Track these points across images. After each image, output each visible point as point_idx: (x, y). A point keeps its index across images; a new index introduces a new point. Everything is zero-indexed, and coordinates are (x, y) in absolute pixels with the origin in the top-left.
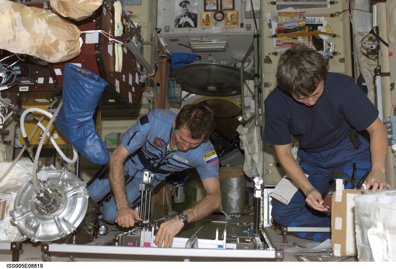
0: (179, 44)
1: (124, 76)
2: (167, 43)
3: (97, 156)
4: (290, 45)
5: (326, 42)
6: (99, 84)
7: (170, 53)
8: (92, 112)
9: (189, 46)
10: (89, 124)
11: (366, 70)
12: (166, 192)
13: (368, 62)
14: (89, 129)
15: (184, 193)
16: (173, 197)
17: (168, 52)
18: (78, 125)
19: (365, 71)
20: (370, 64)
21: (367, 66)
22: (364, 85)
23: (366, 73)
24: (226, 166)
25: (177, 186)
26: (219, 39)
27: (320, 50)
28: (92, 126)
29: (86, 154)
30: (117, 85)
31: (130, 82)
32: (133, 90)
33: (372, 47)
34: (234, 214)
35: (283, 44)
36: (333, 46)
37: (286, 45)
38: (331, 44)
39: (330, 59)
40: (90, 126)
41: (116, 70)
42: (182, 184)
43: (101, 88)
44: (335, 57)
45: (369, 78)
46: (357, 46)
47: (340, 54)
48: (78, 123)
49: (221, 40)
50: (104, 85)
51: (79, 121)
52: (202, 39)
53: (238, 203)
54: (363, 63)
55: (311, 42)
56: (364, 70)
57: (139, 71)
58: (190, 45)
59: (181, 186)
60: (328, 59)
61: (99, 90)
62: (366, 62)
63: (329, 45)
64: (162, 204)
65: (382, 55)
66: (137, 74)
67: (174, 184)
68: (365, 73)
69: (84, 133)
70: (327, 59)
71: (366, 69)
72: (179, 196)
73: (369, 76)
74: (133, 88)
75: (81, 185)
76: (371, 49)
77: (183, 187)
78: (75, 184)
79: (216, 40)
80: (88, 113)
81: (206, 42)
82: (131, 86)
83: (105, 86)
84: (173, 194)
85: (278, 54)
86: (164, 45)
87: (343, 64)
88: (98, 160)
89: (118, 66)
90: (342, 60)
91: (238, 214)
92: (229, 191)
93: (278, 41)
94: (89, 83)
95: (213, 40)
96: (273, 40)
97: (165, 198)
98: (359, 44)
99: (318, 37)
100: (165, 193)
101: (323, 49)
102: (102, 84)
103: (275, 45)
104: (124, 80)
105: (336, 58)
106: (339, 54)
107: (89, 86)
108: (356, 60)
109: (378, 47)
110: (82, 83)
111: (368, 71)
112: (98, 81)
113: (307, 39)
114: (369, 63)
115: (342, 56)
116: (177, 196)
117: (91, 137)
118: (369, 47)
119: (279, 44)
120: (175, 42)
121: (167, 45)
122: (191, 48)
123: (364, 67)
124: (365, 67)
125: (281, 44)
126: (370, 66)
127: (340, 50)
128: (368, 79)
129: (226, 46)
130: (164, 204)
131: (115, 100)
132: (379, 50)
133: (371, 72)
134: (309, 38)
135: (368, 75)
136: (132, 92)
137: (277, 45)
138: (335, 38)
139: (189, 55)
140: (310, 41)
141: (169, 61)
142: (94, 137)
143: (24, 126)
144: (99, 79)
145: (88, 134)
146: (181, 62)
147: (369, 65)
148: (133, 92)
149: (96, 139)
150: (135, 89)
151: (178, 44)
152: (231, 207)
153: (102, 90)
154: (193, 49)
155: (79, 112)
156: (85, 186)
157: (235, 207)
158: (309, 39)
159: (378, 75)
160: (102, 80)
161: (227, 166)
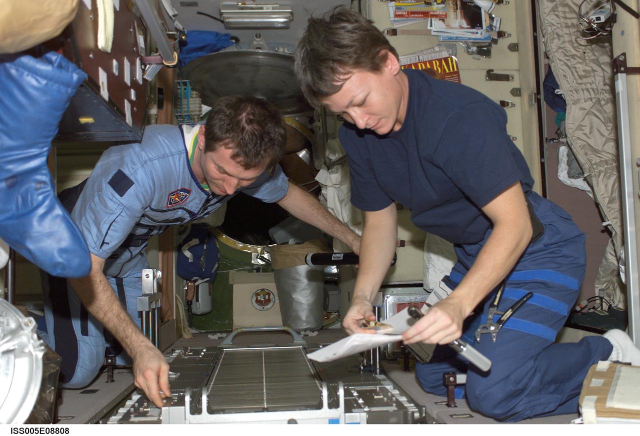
0: (199, 13)
1: (115, 63)
2: (177, 11)
3: (61, 257)
4: (420, 16)
5: (485, 11)
6: (63, 75)
7: (183, 29)
8: (44, 147)
9: (218, 17)
10: (39, 177)
11: (562, 65)
12: (179, 295)
13: (564, 51)
14: (37, 189)
15: (210, 294)
16: (189, 304)
17: (180, 27)
18: (10, 182)
19: (560, 67)
20: (568, 54)
21: (563, 58)
22: (558, 93)
23: (563, 70)
24: (287, 243)
25: (197, 284)
26: (277, 4)
27: (477, 26)
28: (44, 182)
29: (29, 251)
30: (103, 83)
31: (127, 79)
32: (133, 97)
33: (598, 19)
34: (305, 330)
35: (408, 14)
36: (497, 20)
37: (413, 15)
38: (493, 16)
39: (493, 45)
40: (41, 182)
41: (101, 44)
42: (208, 279)
43: (67, 85)
44: (501, 41)
45: (567, 81)
46: (544, 21)
47: (510, 35)
48: (9, 175)
49: (280, 5)
50: (75, 77)
51: (9, 171)
52: (245, 4)
53: (311, 310)
54: (556, 52)
55: (459, 11)
56: (559, 66)
57: (143, 54)
58: (221, 14)
59: (205, 282)
60: (490, 45)
61: (63, 89)
62: (561, 50)
63: (492, 19)
64: (171, 319)
65: (623, 33)
66: (138, 61)
67: (192, 280)
68: (561, 71)
69: (25, 200)
70: (488, 44)
71: (562, 63)
72: (200, 300)
73: (568, 78)
74: (133, 92)
75: (23, 325)
76: (596, 22)
77: (207, 284)
78: (5, 322)
79: (270, 6)
80: (35, 151)
81: (252, 8)
82: (128, 86)
83: (79, 79)
84: (189, 298)
85: (398, 33)
86: (171, 14)
87: (515, 54)
88: (64, 267)
89: (104, 38)
90: (514, 47)
91: (312, 330)
92: (294, 288)
93: (398, 8)
94: (34, 72)
95: (265, 6)
96: (388, 7)
97: (177, 306)
98: (547, 16)
99: (471, 3)
100: (176, 297)
101: (481, 26)
102: (72, 77)
103: (392, 15)
104: (115, 71)
105: (504, 43)
106: (508, 37)
107: (37, 80)
108: (542, 49)
110: (17, 70)
111: (565, 68)
112: (60, 67)
113: (451, 5)
114: (566, 53)
115: (513, 40)
116: (197, 300)
117: (41, 211)
118: (592, 19)
119: (400, 13)
120: (191, 8)
121: (176, 13)
122: (222, 22)
123: (558, 61)
124: (560, 60)
125: (405, 14)
126: (568, 58)
127: (510, 27)
128: (566, 83)
129: (290, 17)
130: (175, 318)
131: (94, 119)
132: (615, 24)
133: (569, 68)
134: (454, 3)
135: (565, 74)
136: (130, 101)
137: (396, 16)
138: (501, 5)
139: (217, 34)
140: (457, 9)
141: (182, 44)
142: (50, 210)
144: (64, 64)
145: (35, 204)
146: (201, 49)
147: (567, 56)
148: (133, 101)
149: (58, 216)
150: (137, 95)
151: (197, 11)
152: (298, 318)
153: (70, 90)
154: (228, 23)
155: (11, 149)
156: (32, 327)
157: (307, 317)
158: (455, 7)
159: (622, 72)
160: (72, 66)
161: (289, 243)
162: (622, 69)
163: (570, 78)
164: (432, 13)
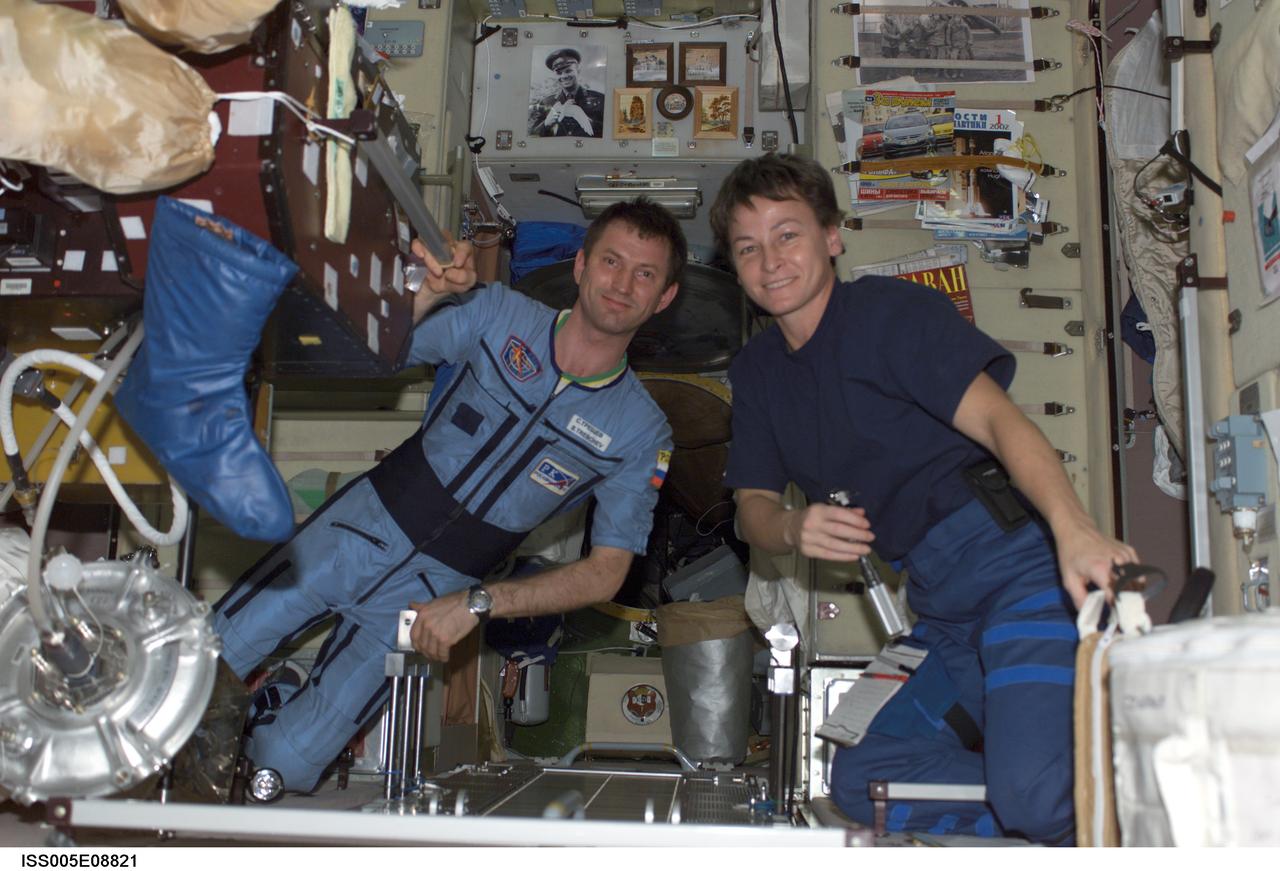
0: (541, 192)
1: (353, 259)
2: (502, 187)
3: (252, 508)
4: (903, 196)
5: (1019, 188)
6: (268, 268)
7: (511, 218)
8: (239, 362)
9: (573, 198)
10: (231, 402)
11: (1150, 280)
12: (488, 682)
13: (1155, 256)
14: (229, 418)
15: (546, 689)
16: (507, 703)
17: (506, 215)
18: (194, 406)
19: (1147, 283)
20: (1162, 262)
21: (1152, 268)
22: (1143, 329)
23: (1149, 288)
24: (688, 600)
25: (522, 665)
26: (672, 177)
27: (1003, 214)
28: (239, 410)
29: (214, 503)
30: (329, 285)
31: (375, 284)
32: (384, 312)
33: (1168, 199)
34: (713, 761)
35: (882, 192)
36: (1042, 204)
37: (891, 196)
38: (1037, 196)
39: (1033, 246)
40: (232, 409)
41: (329, 231)
42: (542, 657)
43: (273, 281)
44: (1048, 239)
45: (1159, 309)
46: (1121, 205)
47: (1066, 229)
48: (192, 397)
49: (678, 180)
50: (284, 271)
51: (194, 391)
52: (618, 178)
53: (724, 725)
54: (1140, 257)
55: (972, 187)
56: (1144, 282)
58: (578, 194)
59: (537, 663)
60: (1027, 246)
61: (268, 287)
62: (1149, 255)
63: (1031, 199)
64: (469, 722)
65: (1201, 221)
66: (397, 262)
67: (513, 656)
68: (1147, 291)
69: (211, 431)
70: (1022, 245)
71: (1149, 276)
72: (528, 698)
73: (1160, 301)
74: (384, 304)
75: (195, 612)
76: (1165, 204)
77: (542, 668)
78: (172, 608)
79: (662, 181)
80: (229, 366)
81: (630, 185)
82: (376, 295)
83: (288, 274)
84: (508, 691)
85: (863, 224)
86: (492, 192)
87: (1075, 262)
88: (256, 526)
89: (336, 221)
90: (1072, 251)
91: (724, 761)
92: (695, 683)
93: (865, 184)
94: (233, 265)
95: (652, 182)
96: (848, 182)
97: (483, 701)
98: (1125, 196)
99: (993, 174)
100: (481, 684)
101: (1010, 214)
102: (279, 270)
103: (855, 195)
104: (354, 273)
105: (1054, 243)
106: (1062, 231)
107: (234, 274)
108: (1117, 252)
109: (1189, 197)
110: (212, 261)
111: (1154, 285)
112: (265, 257)
113: (959, 179)
114: (1157, 258)
115: (1071, 237)
116: (522, 697)
117: (234, 444)
118: (1158, 199)
119: (868, 192)
120: (527, 184)
121: (501, 191)
122: (580, 206)
123: (1142, 272)
124: (1146, 272)
125: (876, 192)
126: (1161, 268)
127: (1066, 216)
128: (1156, 311)
129: (695, 200)
130: (477, 721)
131: (322, 339)
132: (1192, 207)
133: (1163, 287)
134: (964, 175)
135: (1154, 295)
136: (378, 316)
137: (861, 196)
138: (1051, 177)
139: (575, 227)
140: (969, 185)
141: (508, 244)
142: (244, 445)
143: (12, 415)
144: (270, 254)
145: (225, 437)
146: (548, 252)
147: (1159, 264)
148: (383, 318)
149: (252, 456)
150: (391, 309)
151: (539, 189)
152: (702, 739)
153: (276, 288)
154: (589, 208)
155: (198, 362)
156: (205, 615)
157: (716, 738)
158: (966, 181)
159: (1188, 285)
160: (280, 257)
161: (691, 599)
162: (1189, 280)
163: (1163, 302)
164: (923, 192)
